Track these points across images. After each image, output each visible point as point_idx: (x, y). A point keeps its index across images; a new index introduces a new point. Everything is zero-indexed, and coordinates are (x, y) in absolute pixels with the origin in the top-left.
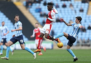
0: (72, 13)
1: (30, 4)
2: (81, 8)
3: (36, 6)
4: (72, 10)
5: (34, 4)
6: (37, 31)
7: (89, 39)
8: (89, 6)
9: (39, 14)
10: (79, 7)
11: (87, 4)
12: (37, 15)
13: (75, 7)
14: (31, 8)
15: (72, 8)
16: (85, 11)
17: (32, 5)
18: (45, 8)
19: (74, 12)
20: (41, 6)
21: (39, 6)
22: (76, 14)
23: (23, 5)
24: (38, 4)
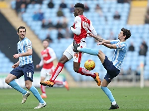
0: (99, 21)
1: (23, 6)
2: (117, 12)
3: (33, 9)
4: (100, 16)
5: (30, 6)
6: (45, 53)
7: (130, 69)
8: (130, 9)
9: (39, 23)
10: (113, 10)
11: (126, 5)
12: (37, 25)
13: (105, 10)
14: (25, 12)
15: (99, 12)
16: (124, 18)
17: (26, 7)
18: (51, 13)
19: (103, 19)
20: (44, 8)
21: (40, 8)
22: (107, 24)
23: (11, 8)
24: (37, 6)
